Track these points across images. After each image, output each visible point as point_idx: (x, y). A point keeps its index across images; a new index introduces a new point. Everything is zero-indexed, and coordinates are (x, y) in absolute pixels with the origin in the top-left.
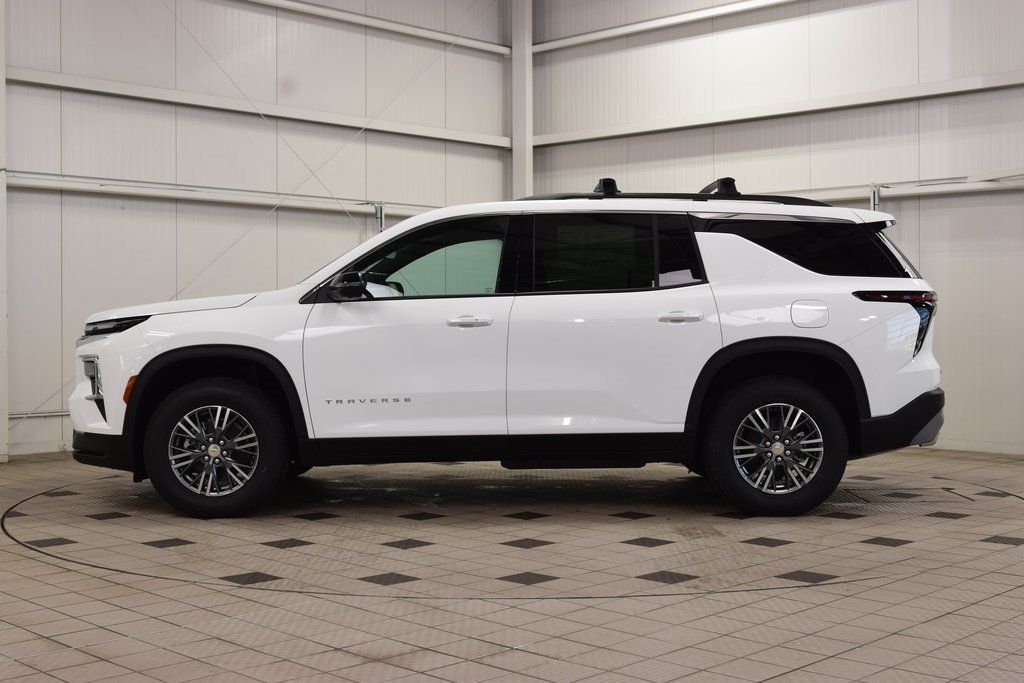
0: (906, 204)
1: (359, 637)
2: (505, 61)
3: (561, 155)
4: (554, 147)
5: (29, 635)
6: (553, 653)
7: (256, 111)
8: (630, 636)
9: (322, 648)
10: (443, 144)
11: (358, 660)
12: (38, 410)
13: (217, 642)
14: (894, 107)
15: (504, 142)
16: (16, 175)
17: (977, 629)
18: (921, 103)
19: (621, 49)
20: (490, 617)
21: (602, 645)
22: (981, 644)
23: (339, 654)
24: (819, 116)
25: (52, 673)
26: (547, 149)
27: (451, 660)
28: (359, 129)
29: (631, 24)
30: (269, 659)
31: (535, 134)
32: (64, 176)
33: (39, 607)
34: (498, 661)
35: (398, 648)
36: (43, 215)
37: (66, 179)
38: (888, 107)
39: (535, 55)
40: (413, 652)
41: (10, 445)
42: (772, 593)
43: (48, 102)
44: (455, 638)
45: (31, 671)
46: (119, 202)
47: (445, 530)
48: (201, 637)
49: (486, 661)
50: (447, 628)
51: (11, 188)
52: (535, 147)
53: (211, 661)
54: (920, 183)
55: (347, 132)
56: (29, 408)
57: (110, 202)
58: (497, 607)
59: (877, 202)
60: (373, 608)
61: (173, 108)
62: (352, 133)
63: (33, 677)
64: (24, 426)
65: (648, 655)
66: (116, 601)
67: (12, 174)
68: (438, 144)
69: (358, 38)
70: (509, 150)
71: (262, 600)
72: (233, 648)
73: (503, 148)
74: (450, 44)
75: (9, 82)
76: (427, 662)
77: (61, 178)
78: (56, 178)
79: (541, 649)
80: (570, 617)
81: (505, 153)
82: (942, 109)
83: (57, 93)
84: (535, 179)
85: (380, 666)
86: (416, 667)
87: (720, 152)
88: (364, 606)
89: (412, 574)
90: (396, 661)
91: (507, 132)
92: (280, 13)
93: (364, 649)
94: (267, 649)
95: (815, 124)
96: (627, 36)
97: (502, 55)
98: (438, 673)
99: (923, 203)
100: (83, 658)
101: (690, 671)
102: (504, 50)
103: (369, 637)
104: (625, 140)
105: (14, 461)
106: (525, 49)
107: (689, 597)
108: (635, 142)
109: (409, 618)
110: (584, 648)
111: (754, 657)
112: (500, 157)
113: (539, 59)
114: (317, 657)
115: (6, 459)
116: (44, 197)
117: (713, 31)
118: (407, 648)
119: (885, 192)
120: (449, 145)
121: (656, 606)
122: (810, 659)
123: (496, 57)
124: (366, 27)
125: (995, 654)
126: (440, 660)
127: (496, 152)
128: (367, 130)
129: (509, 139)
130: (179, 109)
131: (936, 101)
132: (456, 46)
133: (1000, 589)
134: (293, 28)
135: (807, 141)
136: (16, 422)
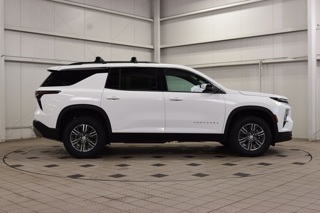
0: (269, 65)
1: (109, 193)
2: (152, 23)
3: (169, 51)
4: (166, 49)
5: (11, 193)
6: (167, 197)
7: (78, 38)
8: (189, 192)
9: (98, 196)
10: (134, 48)
11: (109, 200)
12: (14, 126)
13: (67, 195)
14: (266, 37)
15: (152, 47)
16: (7, 57)
17: (291, 189)
18: (274, 35)
19: (186, 20)
20: (148, 187)
21: (181, 195)
22: (292, 194)
23: (103, 198)
24: (244, 39)
25: (18, 204)
26: (165, 49)
27: (136, 200)
28: (109, 43)
29: (189, 12)
30: (83, 199)
31: (161, 45)
32: (21, 57)
33: (14, 185)
34: (150, 200)
35: (121, 196)
36: (15, 69)
37: (22, 58)
38: (264, 37)
39: (161, 21)
40: (125, 197)
41: (6, 137)
42: (231, 179)
43: (17, 36)
44: (138, 193)
45: (13, 203)
46: (38, 65)
47: (134, 161)
48: (62, 193)
49: (147, 200)
50: (135, 190)
51: (6, 61)
52: (161, 49)
53: (66, 200)
54: (274, 59)
55: (105, 44)
56: (11, 126)
57: (35, 65)
58: (150, 184)
59: (261, 65)
60: (113, 184)
61: (54, 37)
62: (107, 44)
63: (13, 205)
64: (10, 131)
65: (194, 198)
66: (37, 183)
67: (6, 57)
68: (132, 48)
69: (109, 16)
70: (153, 49)
71: (81, 182)
72: (72, 196)
73: (151, 49)
74: (136, 18)
75: (5, 29)
76: (130, 200)
77: (21, 58)
78: (19, 58)
79: (163, 196)
80: (171, 186)
81: (152, 50)
82: (280, 37)
83: (20, 33)
84: (161, 58)
85: (115, 201)
86: (126, 202)
87: (215, 50)
88: (111, 184)
89: (125, 174)
90: (120, 200)
91: (153, 44)
92: (85, 9)
93: (111, 196)
94: (82, 197)
95: (243, 42)
96: (188, 16)
97: (151, 21)
98: (133, 203)
99: (275, 65)
100: (27, 199)
101: (206, 202)
102: (152, 20)
103: (112, 193)
104: (187, 46)
105: (7, 141)
106: (158, 20)
107: (206, 181)
108: (190, 47)
109: (124, 187)
110: (176, 196)
111: (225, 198)
112: (150, 52)
113: (162, 23)
114: (97, 199)
115: (5, 141)
116: (15, 64)
117: (213, 14)
118: (123, 196)
119: (263, 62)
120: (135, 48)
121: (197, 183)
122: (242, 198)
123: (149, 22)
124: (111, 13)
125: (296, 197)
126: (133, 200)
127: (149, 50)
128: (111, 44)
129: (153, 46)
130: (56, 38)
131: (278, 35)
132: (138, 19)
133: (297, 178)
134: (89, 14)
135: (241, 46)
136: (7, 130)
